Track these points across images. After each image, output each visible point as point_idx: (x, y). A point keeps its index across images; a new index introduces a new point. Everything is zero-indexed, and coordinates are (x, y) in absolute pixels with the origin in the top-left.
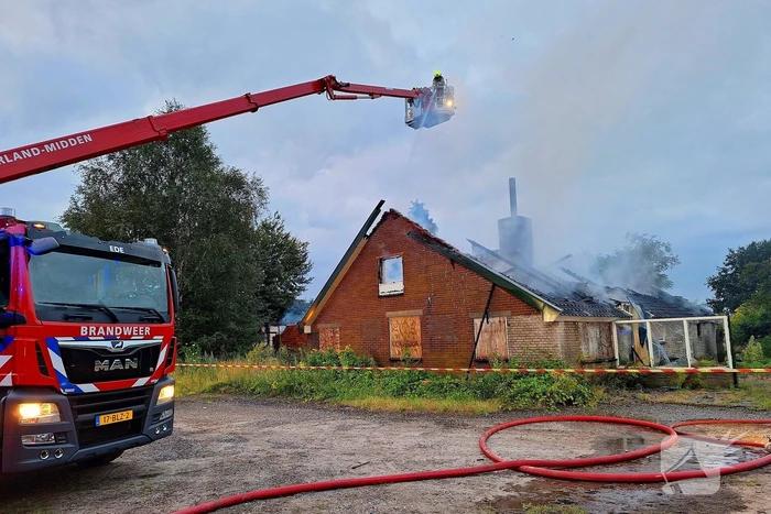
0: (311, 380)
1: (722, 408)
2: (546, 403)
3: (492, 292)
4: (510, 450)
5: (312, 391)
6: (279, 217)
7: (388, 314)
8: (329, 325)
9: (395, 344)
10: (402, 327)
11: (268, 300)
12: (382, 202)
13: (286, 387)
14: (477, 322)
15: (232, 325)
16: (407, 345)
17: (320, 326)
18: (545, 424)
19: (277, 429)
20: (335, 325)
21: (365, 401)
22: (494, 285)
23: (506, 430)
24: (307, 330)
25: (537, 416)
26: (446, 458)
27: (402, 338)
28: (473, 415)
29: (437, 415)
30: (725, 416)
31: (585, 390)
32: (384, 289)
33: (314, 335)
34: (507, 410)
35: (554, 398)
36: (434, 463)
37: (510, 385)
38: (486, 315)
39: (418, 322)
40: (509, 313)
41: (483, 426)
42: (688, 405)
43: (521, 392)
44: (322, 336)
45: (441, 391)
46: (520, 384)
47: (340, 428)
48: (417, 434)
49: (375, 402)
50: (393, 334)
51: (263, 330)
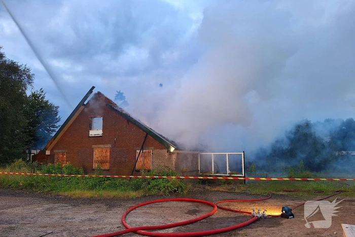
0: (44, 181)
1: (238, 194)
2: (164, 192)
3: (146, 137)
4: (137, 220)
5: (44, 187)
6: (42, 92)
7: (93, 146)
8: (61, 151)
9: (96, 162)
10: (100, 153)
11: (31, 136)
12: (93, 88)
13: (29, 184)
14: (138, 151)
15: (6, 148)
16: (102, 162)
17: (55, 151)
18: (160, 203)
19: (9, 210)
20: (64, 151)
21: (72, 192)
22: (147, 134)
23: (140, 208)
24: (48, 153)
25: (159, 199)
26: (100, 227)
27: (100, 159)
28: (128, 199)
29: (109, 199)
30: (239, 197)
31: (183, 185)
32: (92, 133)
33: (52, 156)
34: (146, 196)
35: (168, 189)
36: (92, 230)
37: (149, 183)
38: (142, 149)
39: (109, 151)
40: (153, 148)
41: (130, 205)
42: (225, 192)
43: (154, 187)
44: (56, 156)
45: (115, 187)
46: (153, 183)
47: (49, 209)
48: (92, 212)
49: (77, 193)
50: (95, 157)
51: (27, 151)
